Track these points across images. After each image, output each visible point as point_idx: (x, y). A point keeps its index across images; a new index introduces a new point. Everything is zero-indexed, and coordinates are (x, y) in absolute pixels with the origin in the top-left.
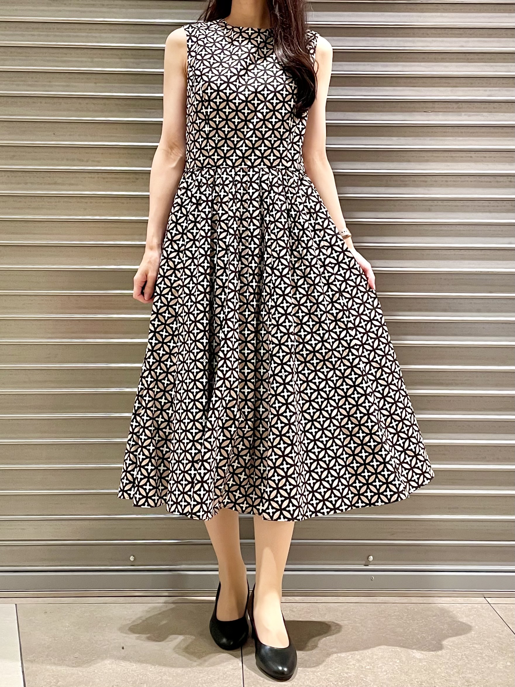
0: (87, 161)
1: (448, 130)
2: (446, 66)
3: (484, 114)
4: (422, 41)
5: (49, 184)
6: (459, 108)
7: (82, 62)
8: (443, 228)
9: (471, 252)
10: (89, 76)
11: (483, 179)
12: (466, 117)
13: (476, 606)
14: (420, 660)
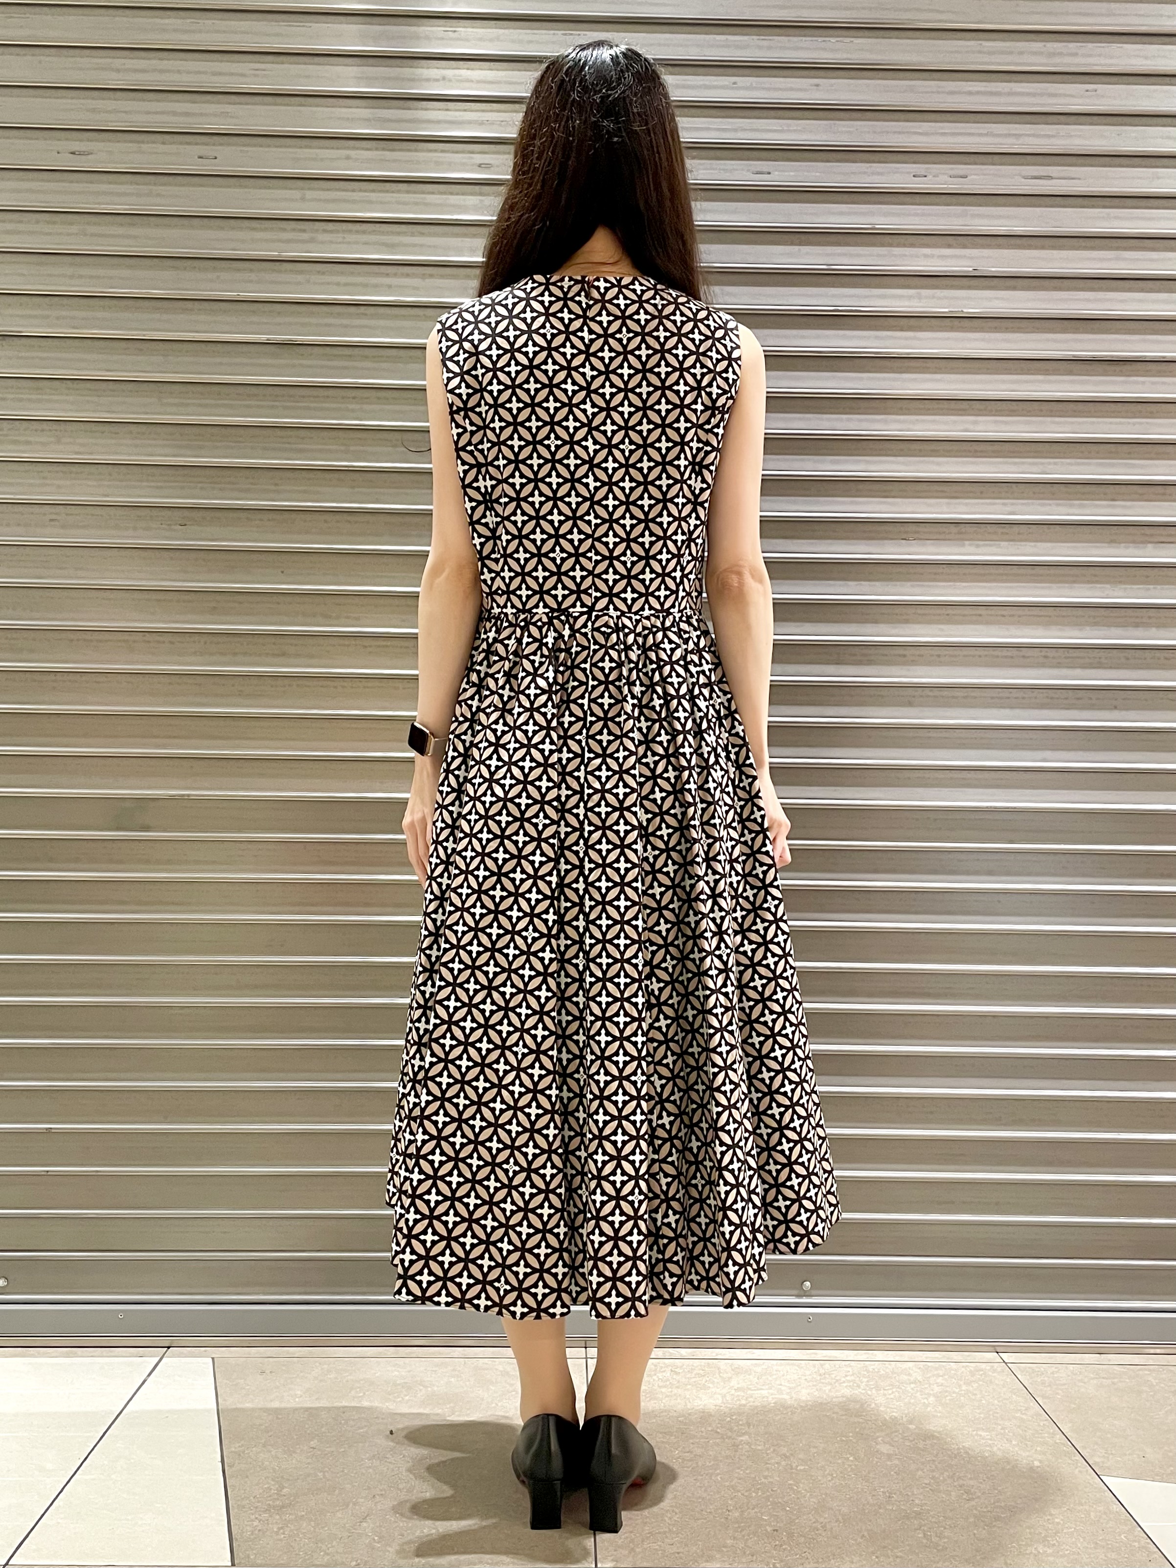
0: (338, 617)
1: (940, 569)
2: (938, 464)
3: (1003, 543)
4: (899, 421)
5: (274, 655)
6: (960, 533)
7: (330, 451)
8: (933, 734)
9: (979, 775)
10: (342, 475)
11: (998, 652)
12: (972, 549)
13: (983, 1366)
14: (889, 1457)
